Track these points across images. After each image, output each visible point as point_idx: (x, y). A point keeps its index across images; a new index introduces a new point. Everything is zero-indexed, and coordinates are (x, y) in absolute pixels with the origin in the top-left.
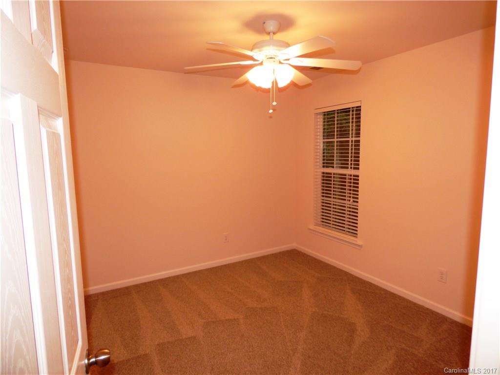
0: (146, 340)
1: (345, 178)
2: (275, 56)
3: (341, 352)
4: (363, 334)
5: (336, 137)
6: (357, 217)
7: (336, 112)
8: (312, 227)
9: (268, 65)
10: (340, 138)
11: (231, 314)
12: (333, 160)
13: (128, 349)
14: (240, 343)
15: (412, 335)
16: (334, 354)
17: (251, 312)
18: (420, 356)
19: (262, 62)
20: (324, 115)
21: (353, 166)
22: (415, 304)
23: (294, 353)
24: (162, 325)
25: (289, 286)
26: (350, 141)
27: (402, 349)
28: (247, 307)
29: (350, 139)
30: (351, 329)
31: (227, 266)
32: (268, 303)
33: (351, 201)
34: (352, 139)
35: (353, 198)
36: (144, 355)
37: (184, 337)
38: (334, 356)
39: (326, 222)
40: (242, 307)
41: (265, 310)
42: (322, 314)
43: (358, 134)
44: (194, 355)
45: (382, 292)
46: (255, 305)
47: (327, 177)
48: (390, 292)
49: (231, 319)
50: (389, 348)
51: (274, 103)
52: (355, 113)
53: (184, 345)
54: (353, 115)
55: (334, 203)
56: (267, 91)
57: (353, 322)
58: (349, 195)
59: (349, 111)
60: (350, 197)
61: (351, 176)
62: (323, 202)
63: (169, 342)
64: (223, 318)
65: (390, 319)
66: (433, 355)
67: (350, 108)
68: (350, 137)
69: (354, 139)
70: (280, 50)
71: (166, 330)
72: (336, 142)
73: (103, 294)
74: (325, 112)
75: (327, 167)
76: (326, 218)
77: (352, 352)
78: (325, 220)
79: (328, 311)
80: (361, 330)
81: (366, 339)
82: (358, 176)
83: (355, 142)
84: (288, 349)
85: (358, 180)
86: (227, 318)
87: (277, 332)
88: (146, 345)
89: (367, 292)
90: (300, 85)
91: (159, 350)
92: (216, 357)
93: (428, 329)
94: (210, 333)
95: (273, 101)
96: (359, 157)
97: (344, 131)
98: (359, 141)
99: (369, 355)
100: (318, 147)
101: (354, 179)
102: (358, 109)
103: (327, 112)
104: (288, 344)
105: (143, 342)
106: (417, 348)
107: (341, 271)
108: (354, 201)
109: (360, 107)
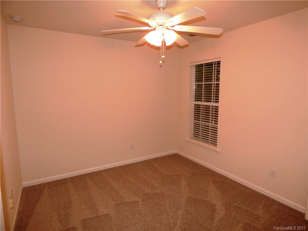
0: (75, 217)
1: (209, 108)
2: (164, 23)
3: (206, 225)
4: (220, 212)
5: (203, 81)
6: (217, 133)
7: (204, 65)
8: (188, 139)
9: (159, 30)
10: (206, 82)
11: (134, 198)
12: (202, 96)
13: (61, 223)
14: (139, 219)
15: (253, 213)
16: (202, 227)
17: (146, 196)
18: (259, 228)
19: (155, 28)
20: (196, 67)
21: (214, 100)
22: (254, 191)
23: (175, 226)
24: (86, 205)
25: (172, 179)
26: (213, 84)
27: (247, 223)
28: (144, 193)
29: (213, 83)
30: (213, 209)
31: (132, 165)
32: (158, 190)
33: (213, 123)
34: (214, 83)
35: (214, 121)
36: (72, 228)
37: (101, 214)
38: (201, 228)
39: (196, 137)
40: (141, 193)
41: (156, 195)
42: (194, 198)
43: (218, 79)
44: (107, 228)
45: (233, 183)
46: (150, 191)
47: (197, 107)
48: (238, 183)
49: (133, 202)
50: (238, 222)
51: (163, 57)
52: (216, 65)
53: (100, 220)
54: (215, 67)
55: (202, 124)
56: (158, 48)
57: (214, 203)
58: (212, 119)
59: (212, 65)
60: (212, 120)
61: (213, 106)
62: (195, 124)
63: (90, 218)
64: (128, 201)
65: (238, 201)
66: (268, 227)
67: (213, 62)
68: (213, 81)
69: (215, 83)
70: (167, 20)
71: (89, 209)
72: (203, 84)
73: (49, 183)
74: (197, 65)
75: (198, 101)
76: (197, 134)
77: (214, 225)
78: (196, 135)
79: (197, 196)
80: (219, 210)
81: (223, 216)
82: (218, 107)
83: (216, 85)
84: (171, 224)
85: (218, 109)
86: (131, 200)
87: (164, 211)
88: (75, 220)
89: (223, 183)
90: (181, 45)
91: (83, 224)
92: (122, 229)
93: (264, 209)
94: (118, 212)
95: (162, 55)
96: (218, 94)
97: (209, 77)
98: (219, 84)
99: (225, 227)
100: (192, 88)
101: (215, 109)
102: (219, 63)
103: (198, 65)
104: (171, 220)
105: (73, 218)
106: (257, 222)
107: (206, 168)
108: (215, 123)
109: (220, 61)
